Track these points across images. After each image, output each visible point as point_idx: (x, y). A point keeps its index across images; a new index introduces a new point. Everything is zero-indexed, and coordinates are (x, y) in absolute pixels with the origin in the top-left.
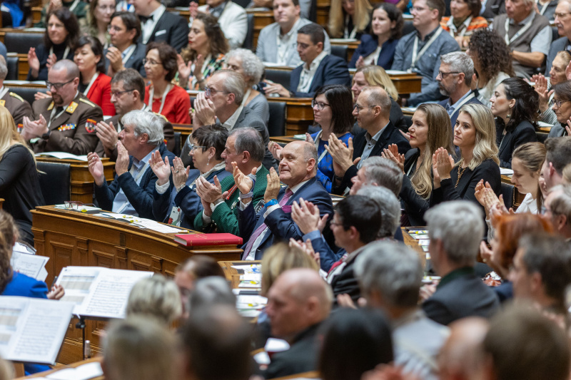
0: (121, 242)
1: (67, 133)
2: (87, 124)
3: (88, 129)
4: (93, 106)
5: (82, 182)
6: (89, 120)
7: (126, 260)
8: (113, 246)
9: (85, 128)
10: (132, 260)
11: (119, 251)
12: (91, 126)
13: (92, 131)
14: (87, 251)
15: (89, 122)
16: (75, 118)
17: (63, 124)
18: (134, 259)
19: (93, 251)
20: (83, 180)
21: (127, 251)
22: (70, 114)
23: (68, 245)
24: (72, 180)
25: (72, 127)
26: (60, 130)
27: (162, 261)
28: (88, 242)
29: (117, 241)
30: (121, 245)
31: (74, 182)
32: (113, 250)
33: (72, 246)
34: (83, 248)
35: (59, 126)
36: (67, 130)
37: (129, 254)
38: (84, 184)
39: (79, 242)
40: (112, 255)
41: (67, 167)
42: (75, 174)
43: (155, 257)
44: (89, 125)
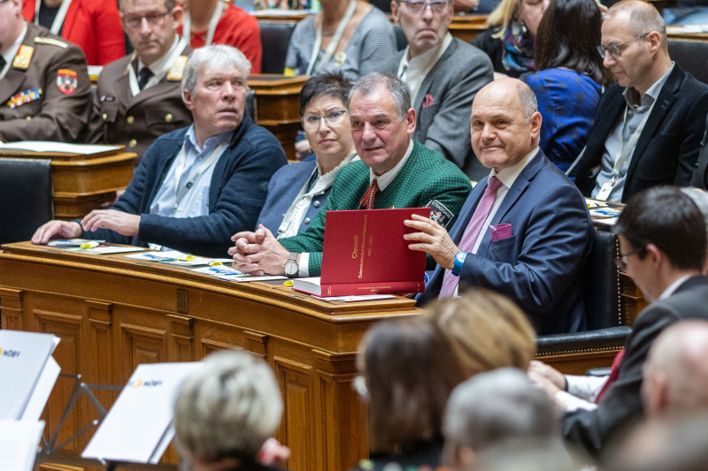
0: (179, 305)
1: (27, 110)
2: (59, 81)
3: (63, 88)
4: (64, 45)
5: (75, 195)
6: (61, 71)
7: (191, 340)
8: (163, 315)
9: (58, 88)
10: (204, 340)
11: (175, 323)
12: (68, 82)
13: (71, 90)
14: (110, 325)
15: (63, 75)
16: (34, 77)
17: (16, 94)
18: (208, 338)
19: (123, 325)
20: (77, 189)
21: (193, 322)
22: (23, 71)
23: (71, 316)
24: (56, 190)
25: (33, 95)
26: (12, 106)
27: (266, 339)
28: (111, 308)
29: (172, 304)
30: (181, 312)
31: (61, 194)
32: (165, 323)
33: (79, 317)
34: (102, 320)
35: (9, 99)
36: (25, 104)
37: (197, 328)
38: (80, 198)
39: (93, 309)
40: (163, 332)
41: (44, 167)
42: (60, 180)
43: (251, 332)
44: (63, 81)
